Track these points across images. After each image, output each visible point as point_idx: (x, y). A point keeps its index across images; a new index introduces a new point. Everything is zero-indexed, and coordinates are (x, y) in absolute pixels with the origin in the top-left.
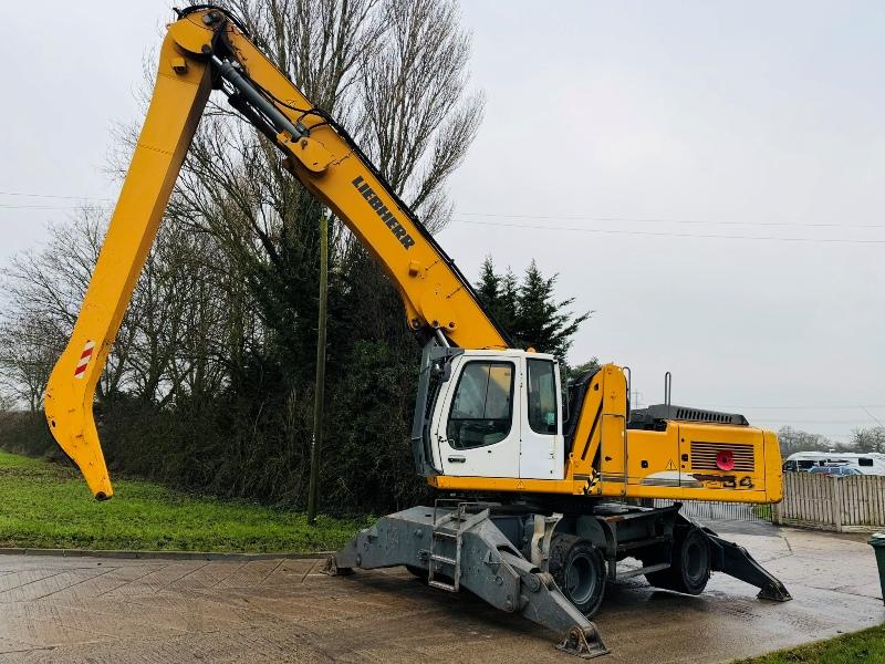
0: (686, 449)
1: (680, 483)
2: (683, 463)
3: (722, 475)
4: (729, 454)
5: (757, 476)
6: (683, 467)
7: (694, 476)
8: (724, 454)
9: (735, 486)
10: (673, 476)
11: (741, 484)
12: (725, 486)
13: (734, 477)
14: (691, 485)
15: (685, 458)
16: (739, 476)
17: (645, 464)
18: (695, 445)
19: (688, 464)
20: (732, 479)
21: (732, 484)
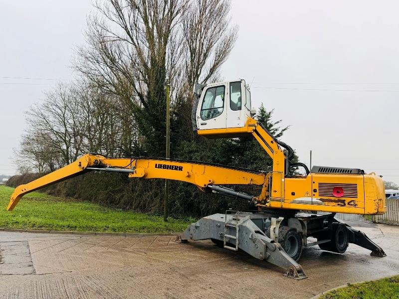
0: (316, 186)
1: (312, 203)
2: (314, 193)
3: (337, 199)
4: (341, 189)
5: (359, 200)
6: (314, 195)
7: (320, 199)
8: (338, 189)
9: (345, 205)
10: (309, 199)
11: (348, 204)
12: (338, 205)
13: (345, 200)
14: (319, 204)
15: (315, 191)
16: (347, 200)
17: (293, 194)
18: (320, 185)
19: (317, 194)
20: (343, 201)
21: (343, 204)
